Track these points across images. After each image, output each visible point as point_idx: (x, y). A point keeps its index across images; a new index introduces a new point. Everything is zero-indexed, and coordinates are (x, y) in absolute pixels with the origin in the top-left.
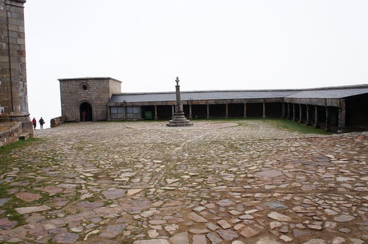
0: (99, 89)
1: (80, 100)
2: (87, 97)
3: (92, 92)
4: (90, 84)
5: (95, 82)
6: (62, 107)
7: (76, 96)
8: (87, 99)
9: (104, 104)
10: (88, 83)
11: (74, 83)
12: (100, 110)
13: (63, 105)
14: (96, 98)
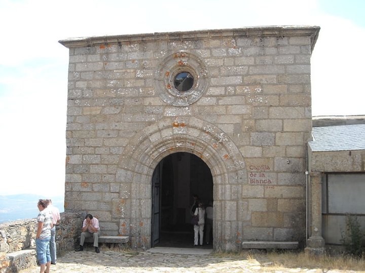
0: (256, 83)
1: (155, 138)
2: (195, 122)
3: (219, 97)
4: (209, 62)
5: (237, 52)
6: (71, 169)
7: (139, 118)
8: (194, 133)
9: (281, 163)
10: (203, 53)
11: (133, 53)
12: (259, 191)
13: (75, 159)
14: (238, 128)
